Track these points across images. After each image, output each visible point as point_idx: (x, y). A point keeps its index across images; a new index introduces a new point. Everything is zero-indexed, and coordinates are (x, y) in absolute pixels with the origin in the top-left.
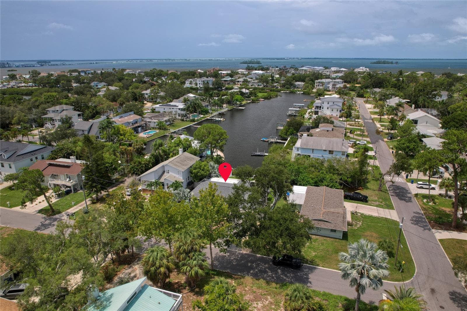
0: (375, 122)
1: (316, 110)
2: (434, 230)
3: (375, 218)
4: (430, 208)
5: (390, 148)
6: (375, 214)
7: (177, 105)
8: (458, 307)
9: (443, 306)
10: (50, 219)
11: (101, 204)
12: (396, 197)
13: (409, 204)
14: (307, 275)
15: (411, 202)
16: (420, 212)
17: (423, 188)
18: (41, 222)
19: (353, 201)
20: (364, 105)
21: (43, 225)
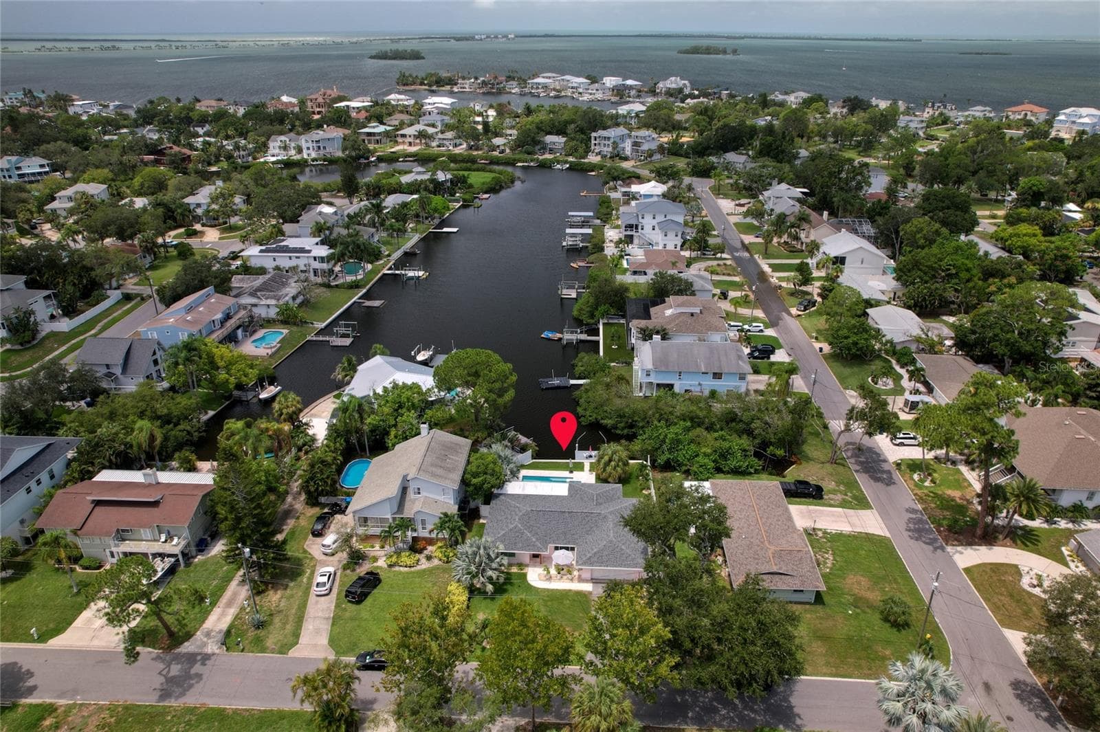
0: (756, 256)
1: (629, 233)
2: (949, 549)
3: (849, 536)
4: (929, 496)
5: (812, 337)
6: (846, 528)
7: (307, 248)
8: (1030, 710)
9: (1011, 715)
10: (178, 658)
11: (279, 592)
12: (864, 475)
13: (892, 488)
14: (786, 699)
15: (894, 483)
16: (915, 507)
17: (904, 445)
18: (160, 673)
19: (798, 500)
20: (716, 203)
21: (171, 680)
